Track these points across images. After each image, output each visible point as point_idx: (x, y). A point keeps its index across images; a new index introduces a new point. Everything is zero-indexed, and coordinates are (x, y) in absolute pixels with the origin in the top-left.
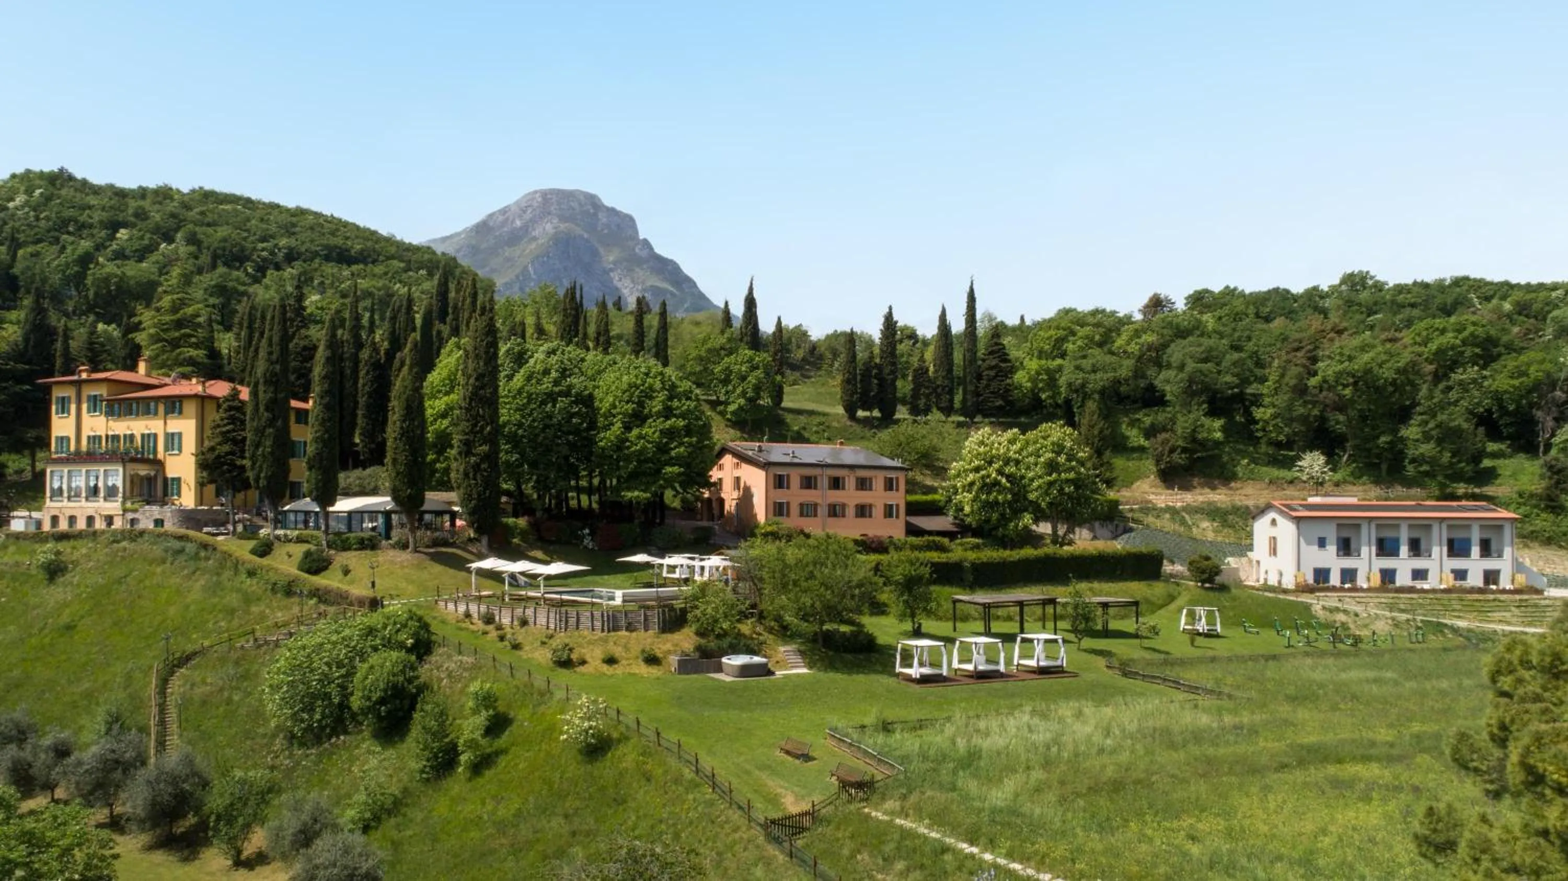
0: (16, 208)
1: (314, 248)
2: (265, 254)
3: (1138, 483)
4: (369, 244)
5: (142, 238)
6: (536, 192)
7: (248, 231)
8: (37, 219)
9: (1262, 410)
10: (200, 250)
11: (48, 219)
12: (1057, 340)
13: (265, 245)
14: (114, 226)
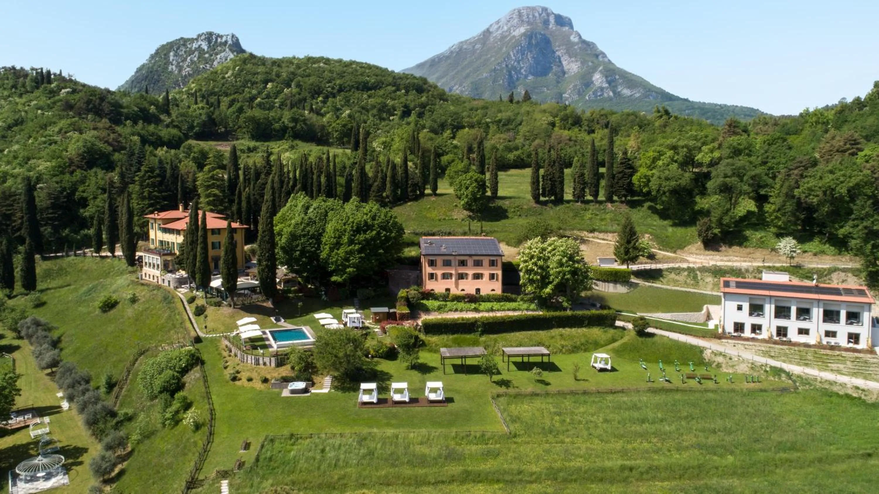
0: (229, 77)
1: (351, 84)
2: (329, 89)
3: (690, 247)
4: (379, 78)
5: (277, 87)
6: (515, 10)
7: (323, 78)
8: (236, 82)
9: (769, 206)
10: (301, 89)
11: (240, 81)
12: (654, 158)
13: (330, 84)
14: (266, 82)
